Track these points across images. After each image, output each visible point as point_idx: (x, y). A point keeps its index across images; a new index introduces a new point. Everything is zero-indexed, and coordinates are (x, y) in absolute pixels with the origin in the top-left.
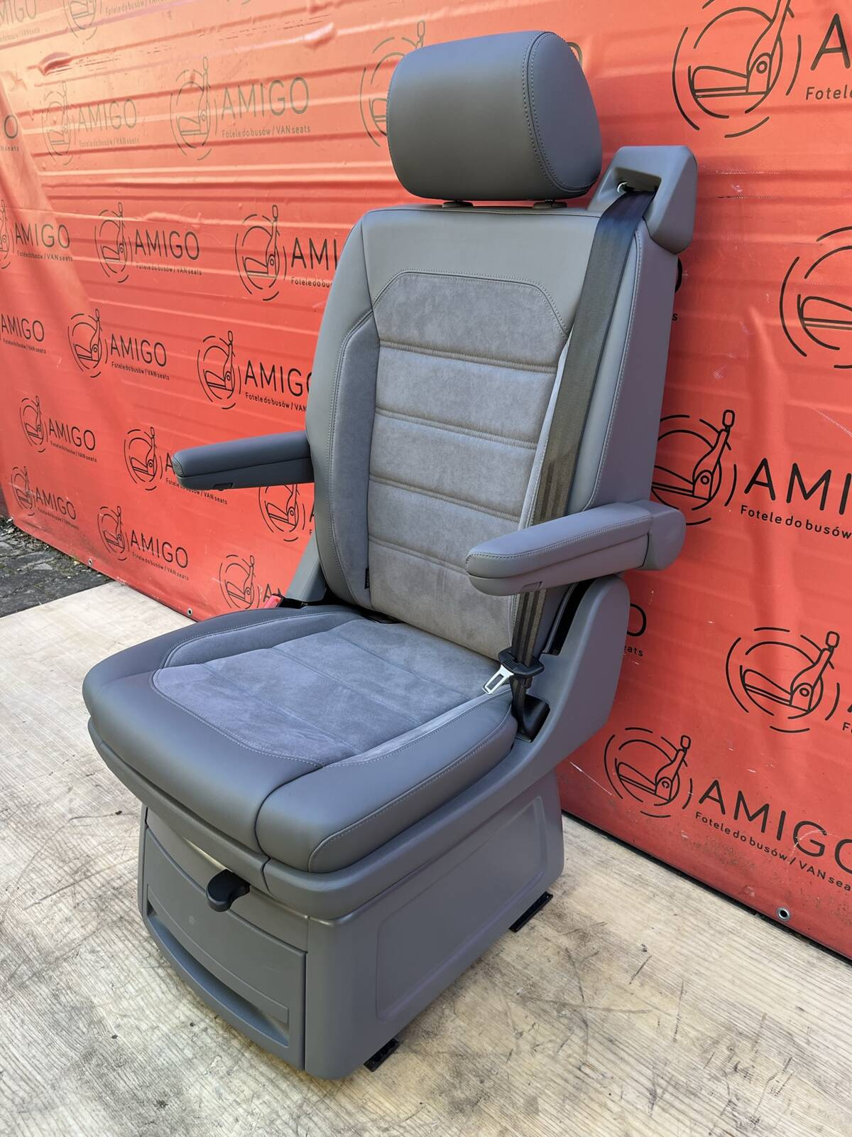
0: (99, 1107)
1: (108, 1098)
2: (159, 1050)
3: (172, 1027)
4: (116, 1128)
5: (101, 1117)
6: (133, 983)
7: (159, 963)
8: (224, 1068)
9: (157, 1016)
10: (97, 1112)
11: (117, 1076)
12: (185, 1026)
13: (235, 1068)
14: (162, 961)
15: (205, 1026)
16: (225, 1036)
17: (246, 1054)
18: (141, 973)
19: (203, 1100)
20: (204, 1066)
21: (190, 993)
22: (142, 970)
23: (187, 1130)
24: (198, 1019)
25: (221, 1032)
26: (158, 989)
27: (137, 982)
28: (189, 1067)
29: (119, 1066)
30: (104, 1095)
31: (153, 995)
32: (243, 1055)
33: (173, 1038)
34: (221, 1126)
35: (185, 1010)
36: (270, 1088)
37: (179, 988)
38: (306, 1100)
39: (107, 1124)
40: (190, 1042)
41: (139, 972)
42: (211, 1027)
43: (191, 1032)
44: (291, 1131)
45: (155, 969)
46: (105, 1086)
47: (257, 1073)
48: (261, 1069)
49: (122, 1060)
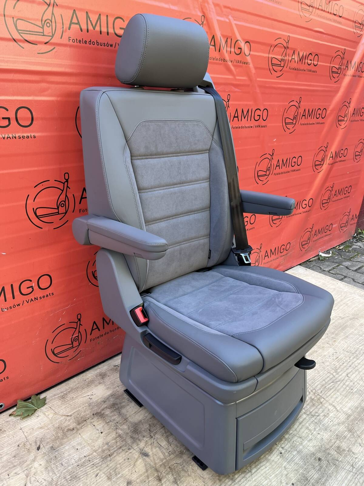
0: (328, 483)
1: (323, 480)
2: (296, 465)
3: (284, 461)
4: (334, 475)
5: (332, 481)
6: (262, 482)
7: (249, 472)
8: (298, 439)
9: (278, 468)
10: (330, 483)
11: (312, 479)
12: (282, 456)
13: (298, 436)
14: (248, 471)
15: (281, 448)
16: (284, 440)
17: (291, 432)
18: (255, 480)
19: (314, 445)
20: (300, 447)
21: (265, 456)
22: (253, 479)
23: (327, 449)
24: (278, 451)
25: (283, 442)
26: (264, 470)
27: (261, 480)
28: (301, 452)
29: (307, 479)
30: (322, 483)
31: (267, 472)
32: (291, 433)
33: (289, 460)
34: (323, 438)
35: (274, 457)
36: (303, 424)
37: (262, 461)
38: (305, 413)
39: (334, 478)
40: (290, 453)
41: (255, 481)
42: (281, 445)
43: (285, 453)
44: (318, 417)
45: (252, 473)
46: (318, 483)
47: (298, 428)
48: (296, 427)
49: (304, 479)
